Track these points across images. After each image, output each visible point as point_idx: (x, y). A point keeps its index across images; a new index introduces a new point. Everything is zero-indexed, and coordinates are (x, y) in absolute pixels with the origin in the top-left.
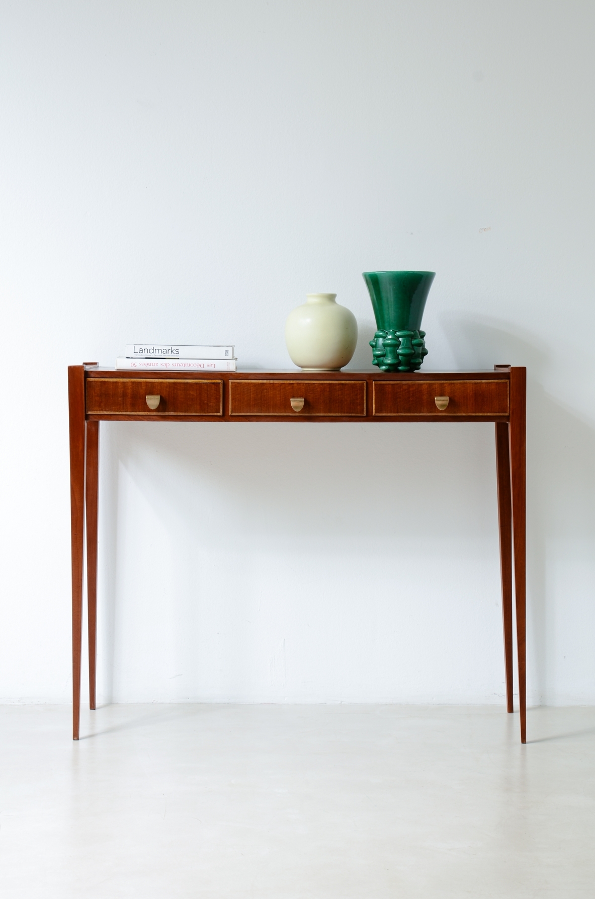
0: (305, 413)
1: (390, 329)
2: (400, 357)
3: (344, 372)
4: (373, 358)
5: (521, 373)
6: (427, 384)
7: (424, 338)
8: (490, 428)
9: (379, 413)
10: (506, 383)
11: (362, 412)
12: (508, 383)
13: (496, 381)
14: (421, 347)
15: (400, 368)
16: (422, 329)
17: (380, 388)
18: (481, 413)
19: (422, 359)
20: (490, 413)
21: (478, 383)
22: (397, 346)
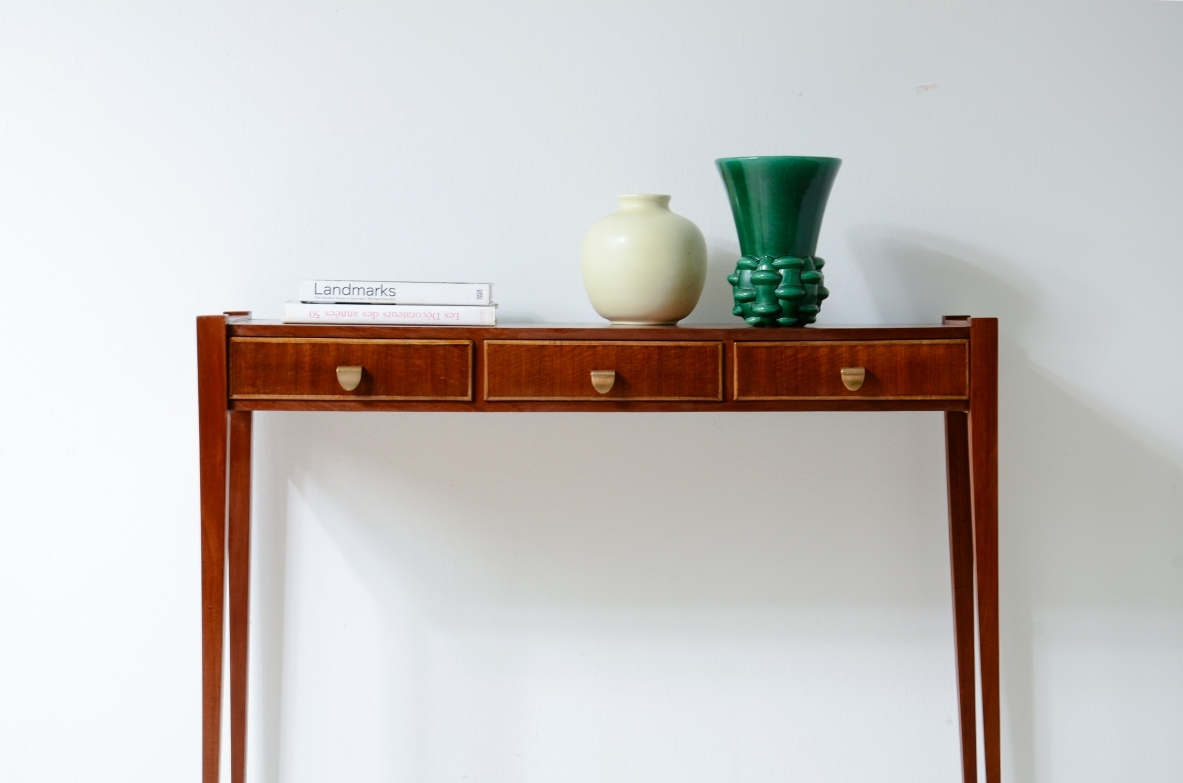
0: (617, 396)
1: (764, 254)
2: (781, 302)
3: (683, 327)
4: (733, 304)
5: (988, 329)
6: (827, 346)
7: (823, 269)
8: (937, 420)
9: (744, 395)
10: (964, 345)
11: (715, 394)
12: (967, 345)
13: (946, 341)
14: (817, 286)
15: (781, 320)
16: (818, 254)
17: (747, 355)
18: (920, 394)
19: (819, 304)
20: (936, 395)
21: (914, 345)
22: (775, 282)
